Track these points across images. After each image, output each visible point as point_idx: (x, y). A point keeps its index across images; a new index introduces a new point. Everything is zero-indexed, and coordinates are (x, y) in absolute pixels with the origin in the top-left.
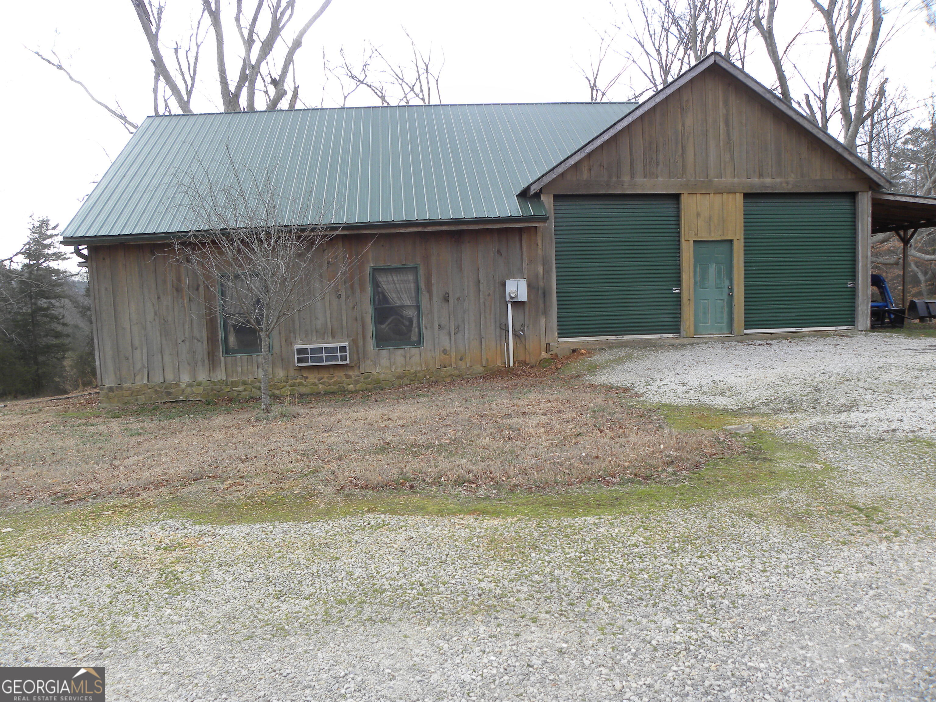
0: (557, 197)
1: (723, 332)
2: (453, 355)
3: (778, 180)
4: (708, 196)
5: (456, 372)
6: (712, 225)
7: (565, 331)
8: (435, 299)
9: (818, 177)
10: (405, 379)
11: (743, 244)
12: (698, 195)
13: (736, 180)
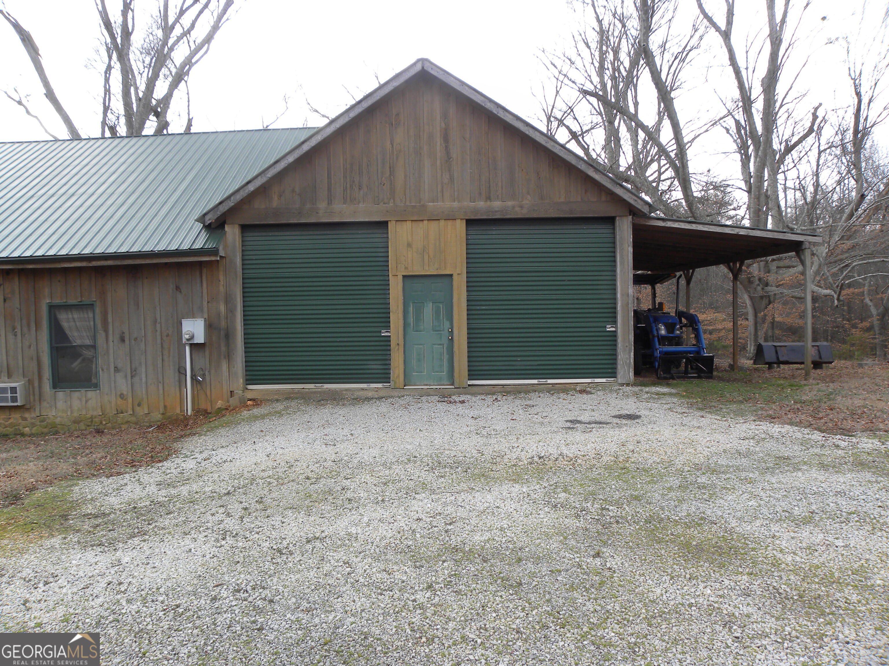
0: (245, 228)
1: (442, 383)
2: (130, 400)
3: (510, 203)
4: (421, 223)
5: (134, 419)
6: (426, 257)
7: (255, 377)
8: (111, 338)
9: (562, 200)
10: (82, 424)
11: (465, 279)
12: (409, 223)
13: (456, 204)
